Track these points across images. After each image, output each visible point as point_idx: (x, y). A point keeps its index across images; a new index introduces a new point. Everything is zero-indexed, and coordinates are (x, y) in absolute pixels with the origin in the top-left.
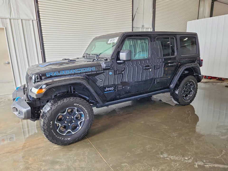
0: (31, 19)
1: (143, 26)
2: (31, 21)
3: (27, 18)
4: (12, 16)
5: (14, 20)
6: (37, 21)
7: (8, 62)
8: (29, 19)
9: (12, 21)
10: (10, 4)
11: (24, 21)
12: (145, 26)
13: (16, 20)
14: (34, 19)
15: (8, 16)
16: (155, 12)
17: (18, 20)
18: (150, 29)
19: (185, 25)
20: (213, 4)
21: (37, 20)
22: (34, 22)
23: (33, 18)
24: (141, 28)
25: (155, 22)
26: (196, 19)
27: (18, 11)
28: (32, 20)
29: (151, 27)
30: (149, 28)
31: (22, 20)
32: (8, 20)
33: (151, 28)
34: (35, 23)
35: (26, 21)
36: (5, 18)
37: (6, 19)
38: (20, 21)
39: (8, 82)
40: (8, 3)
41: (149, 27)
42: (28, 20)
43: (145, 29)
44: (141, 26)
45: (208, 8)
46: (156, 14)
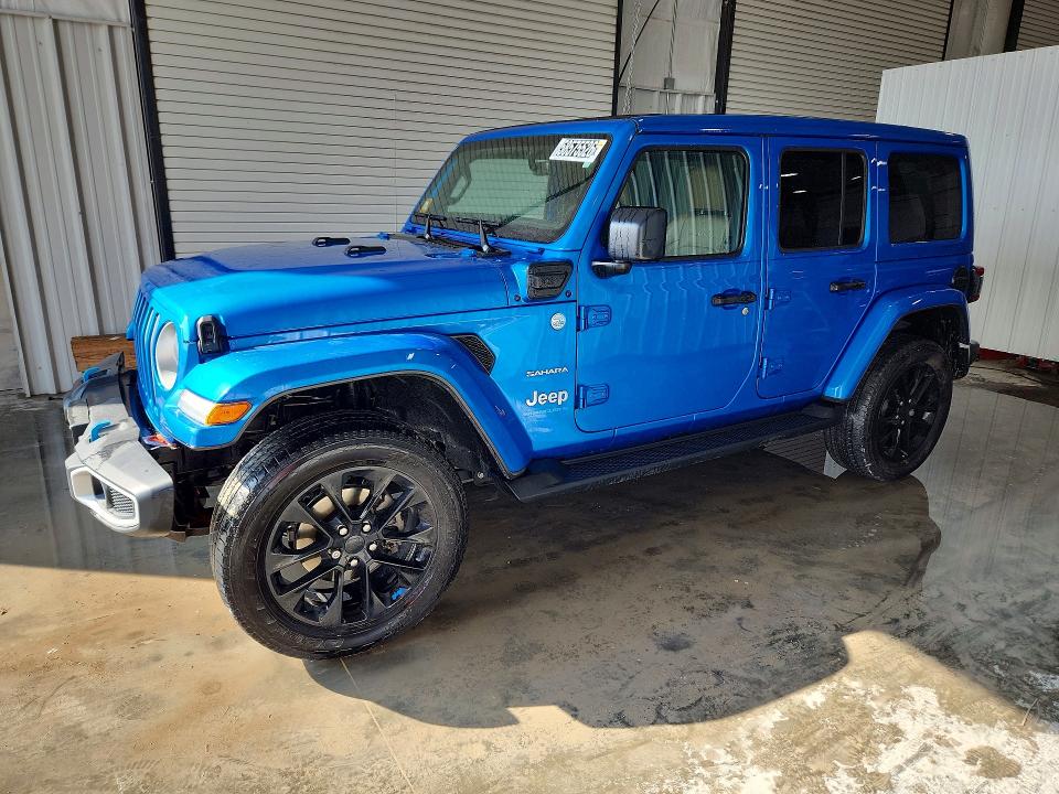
0: (104, 20)
1: (669, 82)
3: (82, 12)
5: (18, 21)
6: (133, 33)
8: (93, 21)
9: (7, 24)
12: (680, 85)
13: (29, 22)
14: (120, 20)
16: (733, 12)
17: (37, 22)
18: (701, 100)
19: (871, 88)
21: (133, 27)
22: (119, 35)
24: (656, 94)
25: (728, 64)
26: (933, 59)
28: (111, 28)
29: (708, 86)
31: (55, 22)
33: (706, 96)
35: (77, 28)
38: (47, 27)
41: (698, 90)
42: (90, 24)
43: (679, 97)
44: (660, 84)
45: (996, 9)
46: (736, 23)
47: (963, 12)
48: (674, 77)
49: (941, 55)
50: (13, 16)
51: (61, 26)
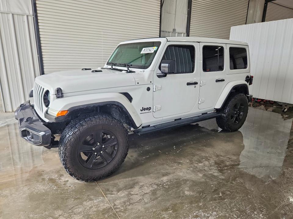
0: (25, 14)
1: (174, 30)
2: (25, 17)
3: (20, 12)
5: (3, 14)
11: (16, 16)
13: (6, 14)
14: (30, 14)
16: (191, 12)
17: (8, 14)
20: (267, 4)
21: (33, 16)
22: (30, 17)
23: (27, 13)
24: (171, 33)
25: (190, 25)
26: (243, 24)
27: (8, 3)
28: (27, 16)
29: (185, 31)
30: (182, 33)
31: (13, 14)
33: (184, 33)
34: (31, 19)
35: (18, 16)
38: (10, 15)
41: (182, 32)
42: (22, 15)
43: (177, 34)
44: (172, 30)
45: (259, 11)
46: (191, 15)
47: (251, 12)
48: (176, 28)
49: (245, 23)
51: (14, 15)
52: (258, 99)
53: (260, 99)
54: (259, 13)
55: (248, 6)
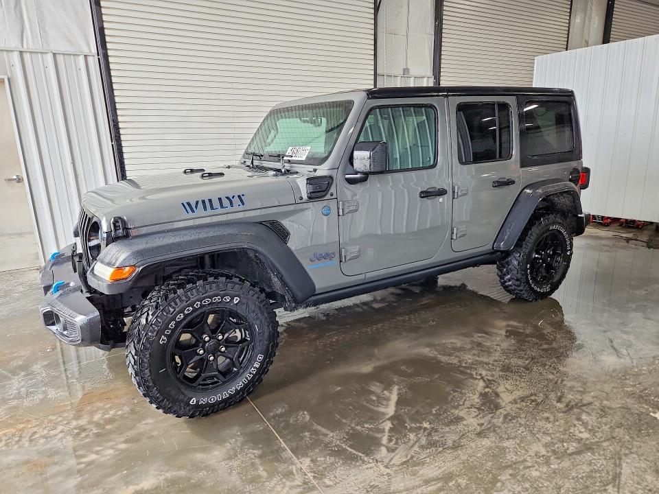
0: (81, 52)
1: (406, 71)
2: (81, 59)
3: (69, 48)
4: (27, 43)
5: (33, 55)
6: (99, 59)
7: (17, 176)
8: (76, 53)
9: (27, 57)
10: (21, 9)
11: (60, 59)
12: (413, 72)
14: (91, 52)
15: (14, 44)
16: (441, 29)
17: (44, 55)
18: (425, 79)
20: (613, 4)
21: (98, 55)
22: (90, 60)
23: (86, 51)
25: (440, 59)
26: (561, 50)
27: (43, 29)
28: (86, 56)
29: (429, 72)
30: (423, 77)
31: (54, 54)
32: (16, 55)
33: (428, 78)
34: (93, 63)
35: (67, 57)
36: (6, 51)
37: (10, 54)
38: (50, 57)
39: (21, 235)
40: (15, 8)
41: (423, 74)
42: (74, 55)
43: (412, 79)
44: (401, 72)
45: (597, 18)
46: (443, 35)
47: (577, 20)
49: (565, 47)
50: (31, 52)
51: (58, 56)
52: (603, 217)
53: (608, 218)
54: (597, 23)
55: (571, 9)
